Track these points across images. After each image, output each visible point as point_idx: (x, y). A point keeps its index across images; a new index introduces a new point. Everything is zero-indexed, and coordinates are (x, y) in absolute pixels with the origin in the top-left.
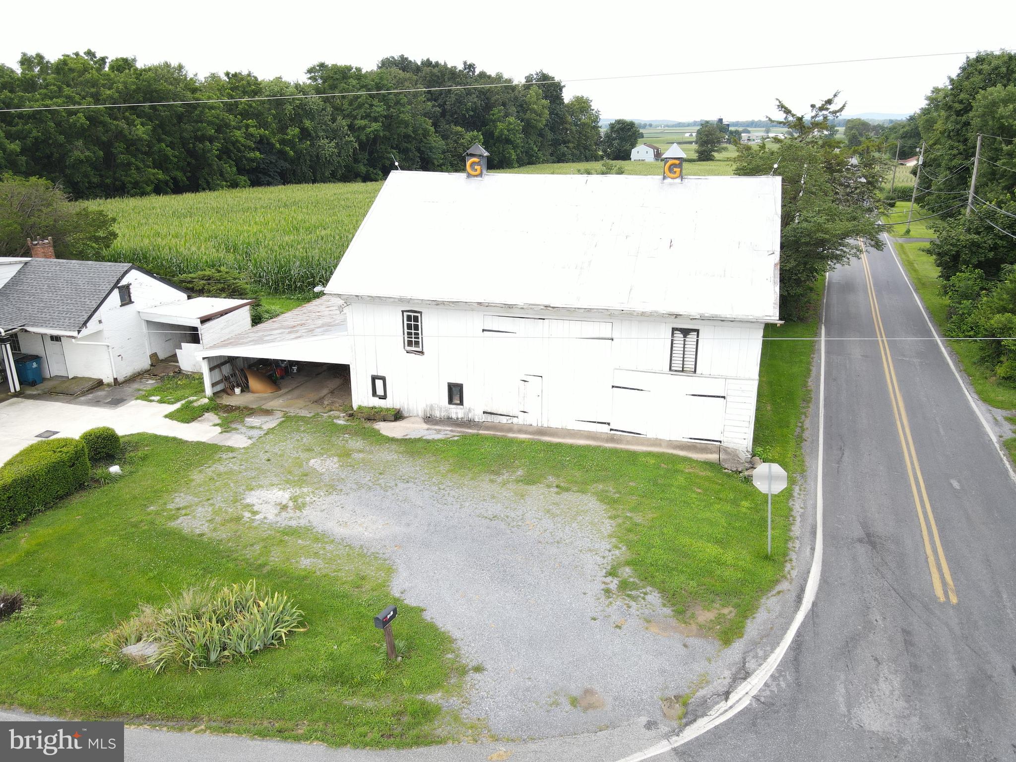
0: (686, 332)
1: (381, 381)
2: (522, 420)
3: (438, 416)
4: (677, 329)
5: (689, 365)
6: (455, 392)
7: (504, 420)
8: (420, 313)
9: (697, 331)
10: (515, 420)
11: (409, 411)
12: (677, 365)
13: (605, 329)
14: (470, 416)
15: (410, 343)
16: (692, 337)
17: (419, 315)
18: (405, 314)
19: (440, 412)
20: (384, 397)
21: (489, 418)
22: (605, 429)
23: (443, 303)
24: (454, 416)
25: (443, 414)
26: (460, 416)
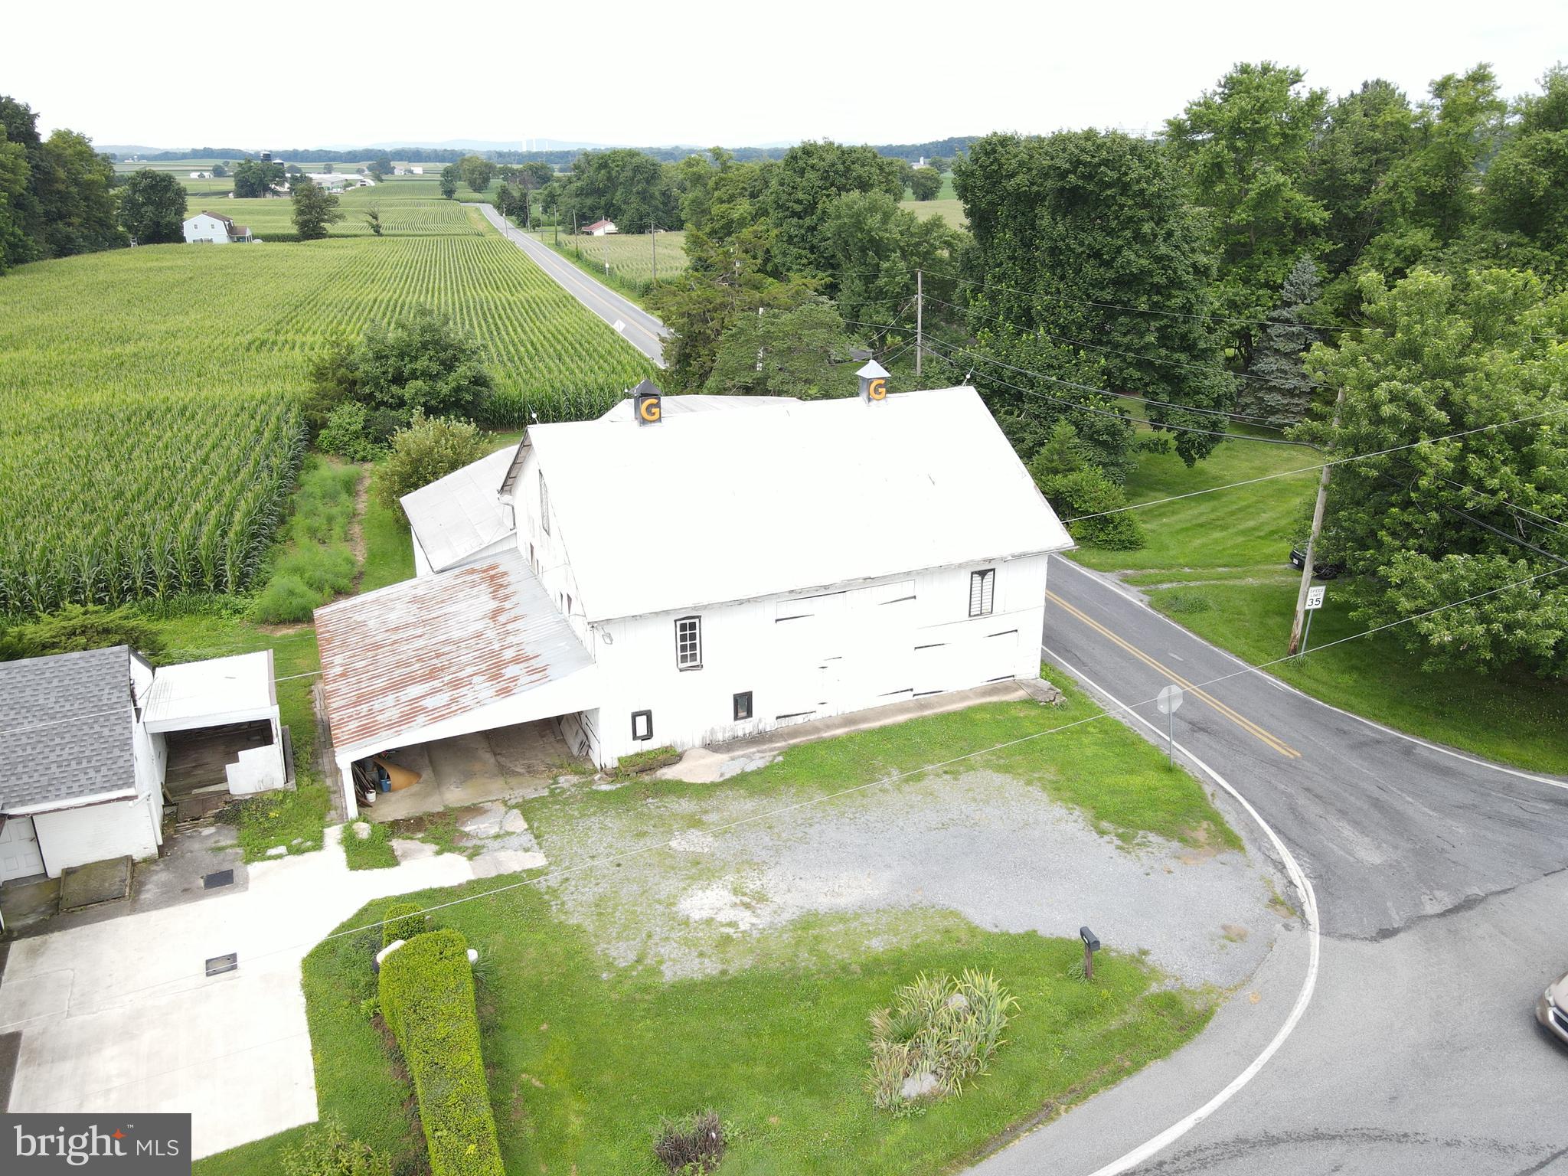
0: (983, 574)
1: (644, 718)
2: (822, 713)
3: (721, 739)
4: (976, 573)
5: (987, 607)
6: (743, 704)
7: (799, 720)
8: (699, 617)
9: (993, 570)
10: (812, 717)
11: (683, 744)
12: (975, 610)
13: (906, 588)
14: (761, 727)
15: (684, 659)
16: (989, 577)
17: (697, 620)
18: (678, 623)
19: (724, 732)
20: (649, 735)
21: (784, 722)
22: (909, 696)
23: (749, 600)
24: (740, 734)
25: (727, 735)
26: (747, 732)
